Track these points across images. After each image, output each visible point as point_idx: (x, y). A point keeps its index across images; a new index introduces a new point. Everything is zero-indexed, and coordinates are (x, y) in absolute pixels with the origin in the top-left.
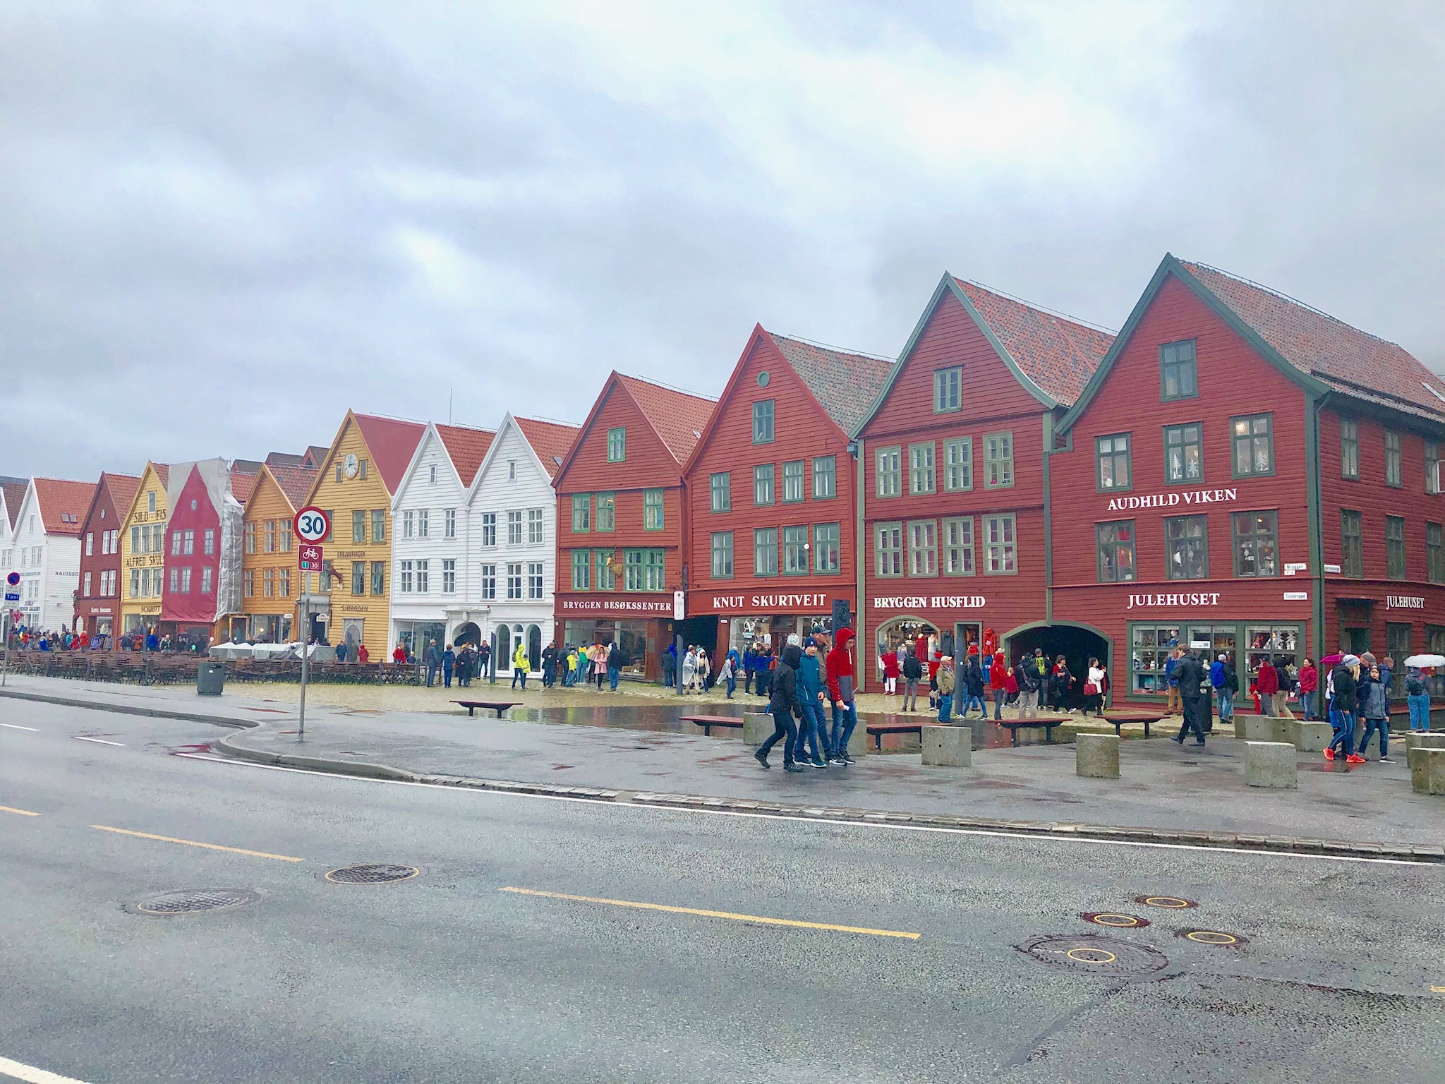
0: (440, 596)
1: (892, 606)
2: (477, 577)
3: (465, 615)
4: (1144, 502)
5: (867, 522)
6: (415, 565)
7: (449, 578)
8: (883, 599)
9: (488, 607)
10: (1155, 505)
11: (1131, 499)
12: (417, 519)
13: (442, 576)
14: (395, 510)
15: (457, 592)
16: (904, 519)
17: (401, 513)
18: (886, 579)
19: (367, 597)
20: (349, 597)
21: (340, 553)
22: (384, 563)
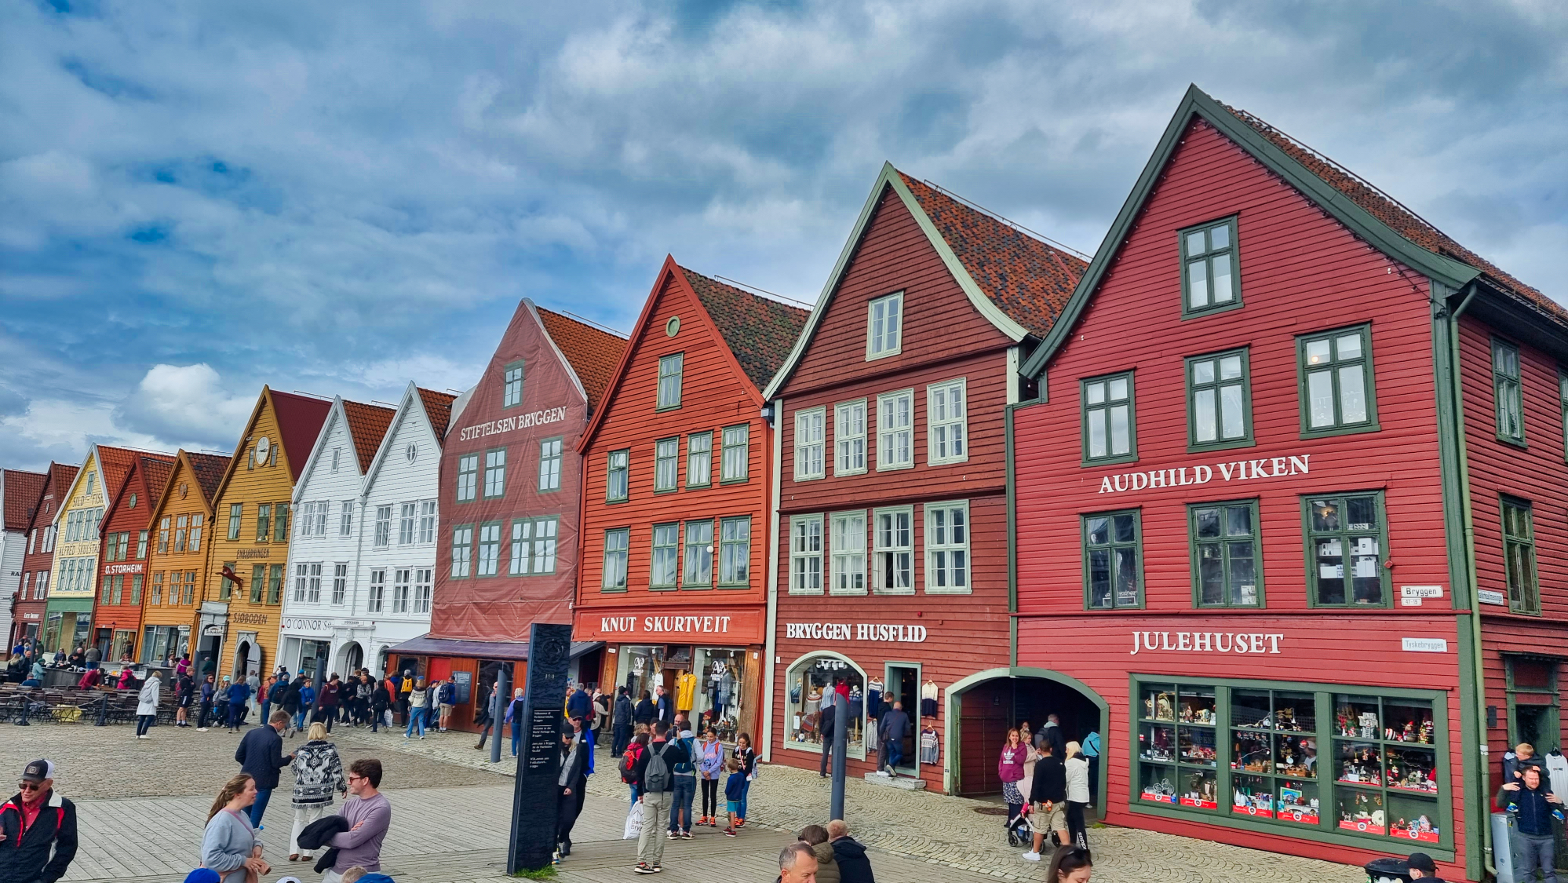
0: (329, 608)
1: (808, 636)
2: (366, 583)
3: (348, 633)
4: (1154, 479)
5: (783, 513)
6: (309, 569)
7: (339, 586)
8: (798, 625)
9: (373, 623)
10: (1173, 483)
11: (1135, 476)
12: (316, 514)
13: (332, 584)
14: (296, 503)
15: (346, 603)
16: (826, 509)
17: (302, 506)
18: (802, 597)
19: (263, 607)
20: (247, 606)
21: (243, 554)
22: (280, 567)
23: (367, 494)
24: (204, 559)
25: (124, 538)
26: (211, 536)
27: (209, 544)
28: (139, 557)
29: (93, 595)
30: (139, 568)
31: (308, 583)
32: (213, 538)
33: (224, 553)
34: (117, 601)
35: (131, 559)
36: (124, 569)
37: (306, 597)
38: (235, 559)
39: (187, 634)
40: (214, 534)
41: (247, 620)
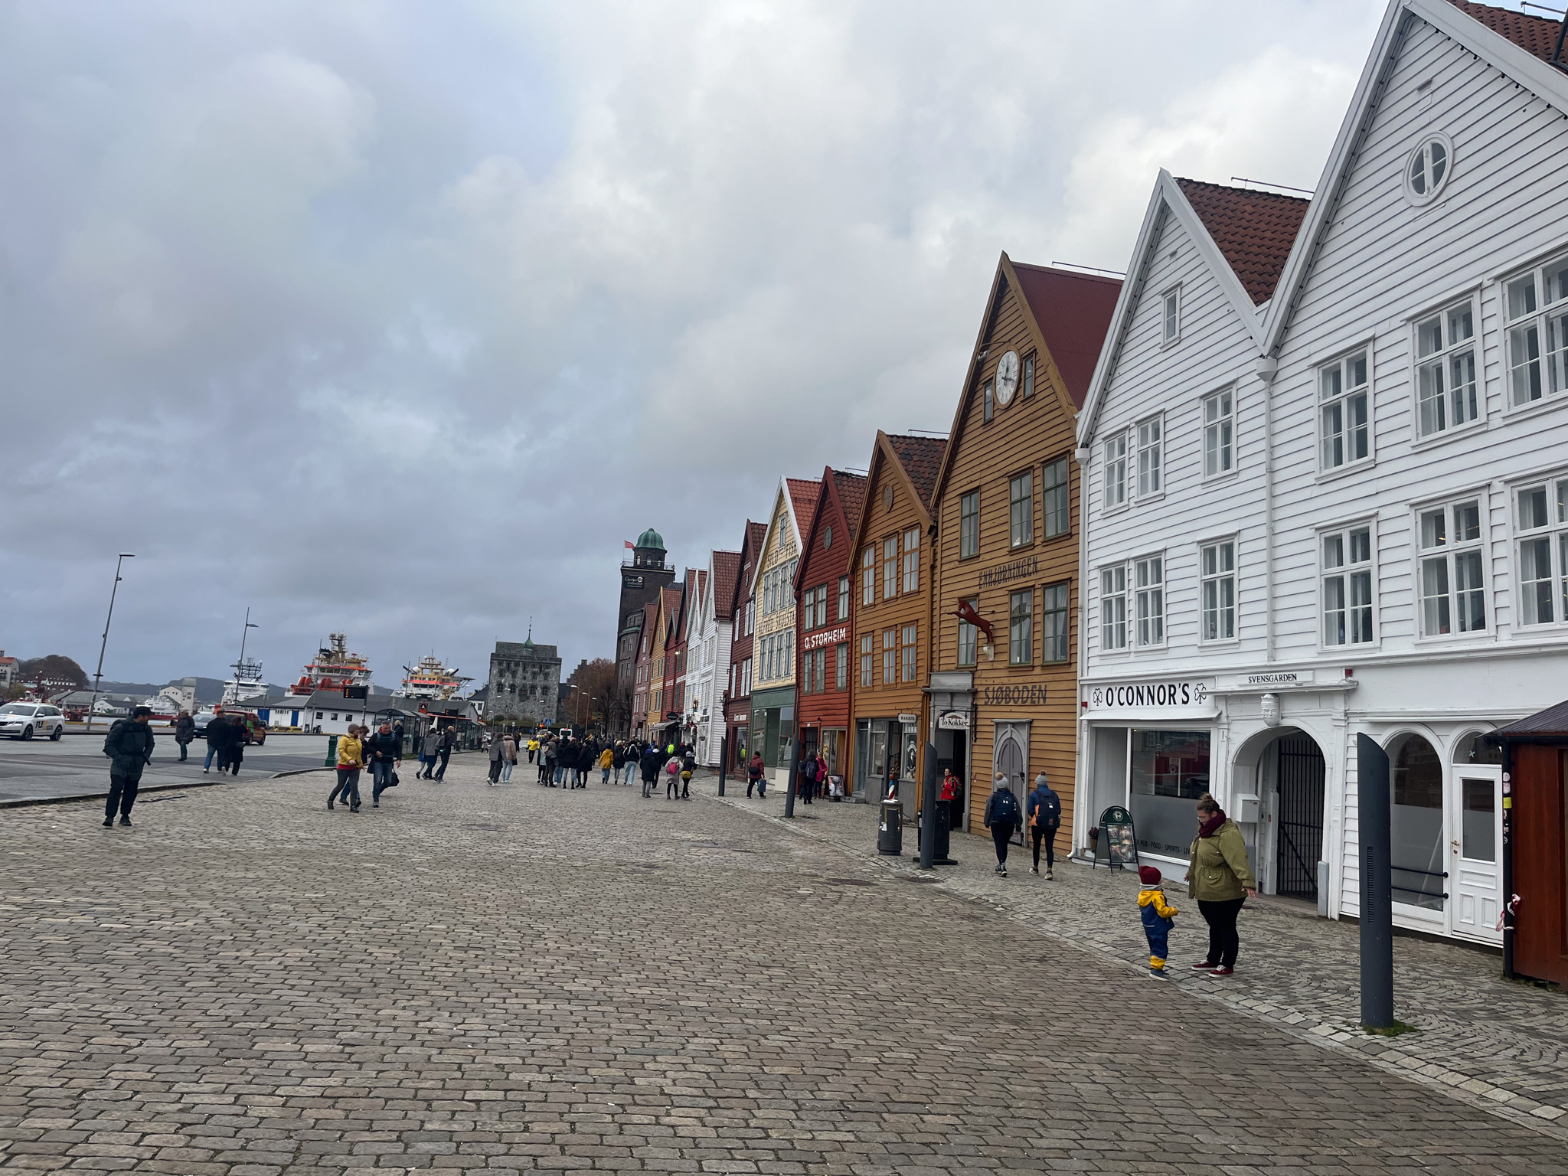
0: (1194, 651)
2: (1306, 575)
3: (1267, 702)
6: (1132, 573)
7: (1220, 595)
9: (1349, 672)
12: (1134, 452)
13: (1198, 593)
14: (1085, 445)
15: (1245, 634)
17: (1100, 448)
19: (1038, 671)
20: (1005, 673)
21: (990, 578)
22: (1068, 583)
23: (1277, 349)
24: (927, 601)
25: (822, 594)
26: (935, 560)
27: (933, 575)
28: (841, 617)
29: (794, 681)
30: (843, 633)
31: (1132, 606)
32: (938, 563)
33: (957, 584)
34: (821, 686)
35: (832, 624)
36: (825, 638)
37: (1132, 635)
38: (976, 590)
39: (913, 730)
40: (938, 557)
41: (1008, 698)
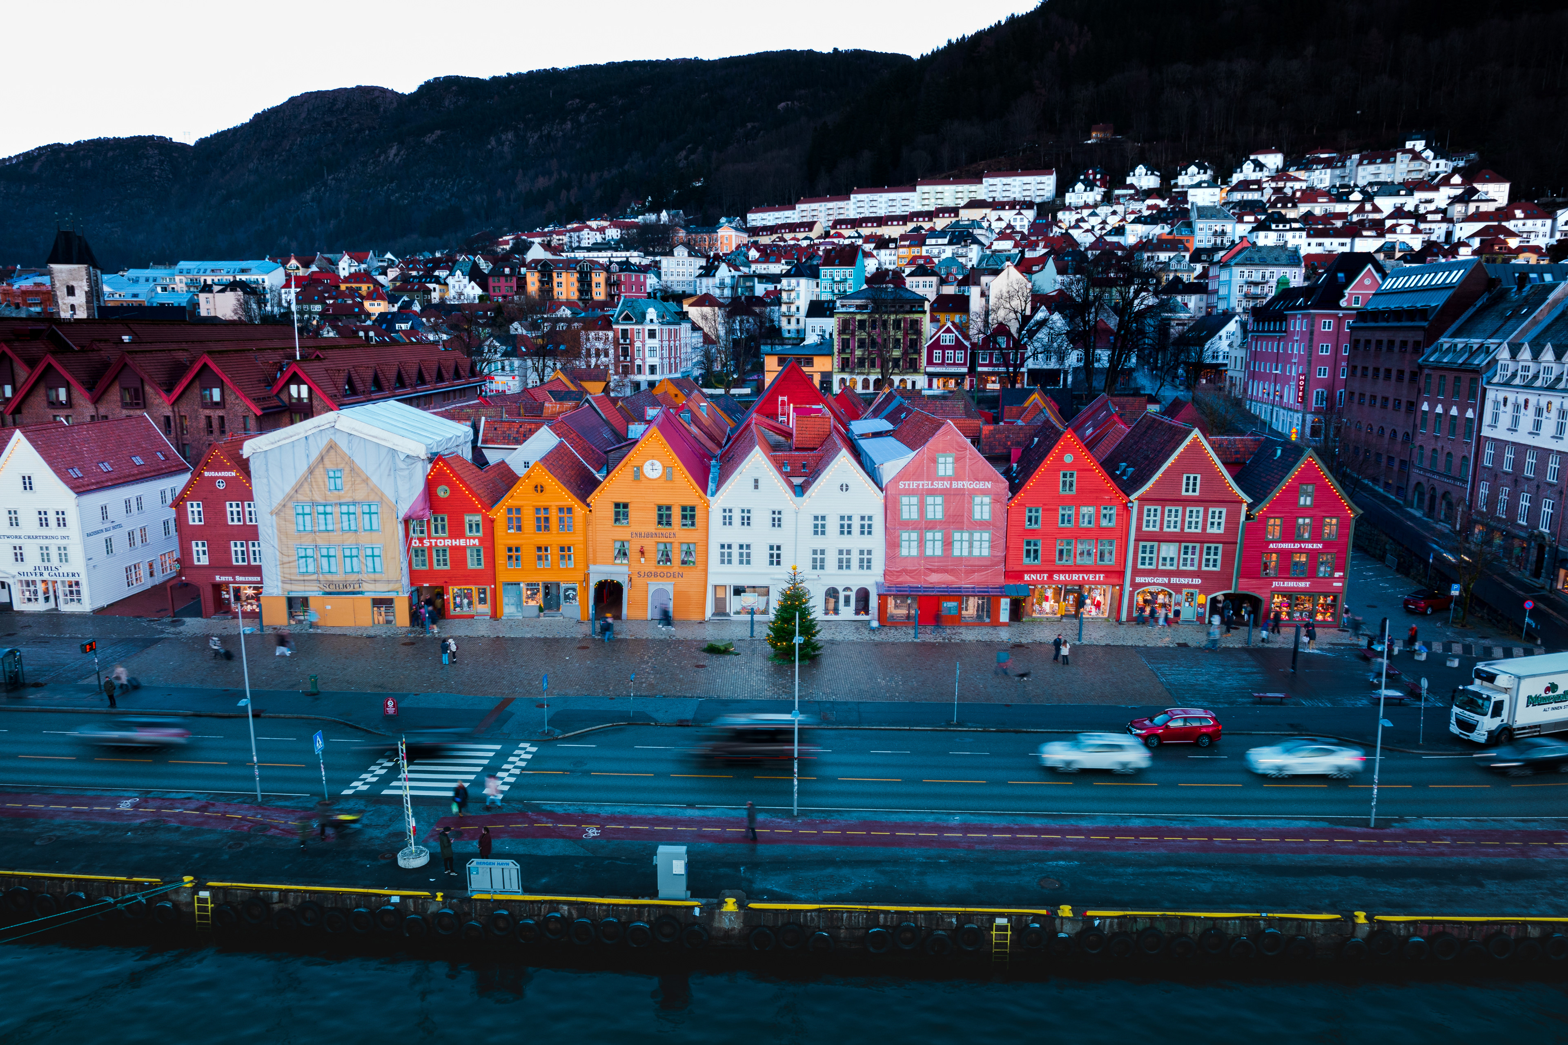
0: (765, 568)
1: (1147, 582)
2: (806, 556)
4: (1285, 546)
5: (1135, 541)
6: (735, 547)
7: (775, 557)
8: (1142, 578)
9: (818, 576)
10: (1289, 547)
11: (1280, 544)
12: (738, 514)
13: (767, 555)
15: (785, 566)
16: (1160, 541)
17: (719, 509)
18: (1144, 570)
19: (676, 568)
20: (653, 567)
21: (640, 535)
22: (696, 544)
23: (799, 507)
26: (589, 522)
27: (588, 527)
30: (474, 541)
31: (737, 555)
33: (610, 534)
35: (457, 536)
36: (447, 542)
37: (736, 562)
38: (629, 538)
40: (593, 521)
41: (656, 576)
